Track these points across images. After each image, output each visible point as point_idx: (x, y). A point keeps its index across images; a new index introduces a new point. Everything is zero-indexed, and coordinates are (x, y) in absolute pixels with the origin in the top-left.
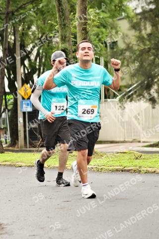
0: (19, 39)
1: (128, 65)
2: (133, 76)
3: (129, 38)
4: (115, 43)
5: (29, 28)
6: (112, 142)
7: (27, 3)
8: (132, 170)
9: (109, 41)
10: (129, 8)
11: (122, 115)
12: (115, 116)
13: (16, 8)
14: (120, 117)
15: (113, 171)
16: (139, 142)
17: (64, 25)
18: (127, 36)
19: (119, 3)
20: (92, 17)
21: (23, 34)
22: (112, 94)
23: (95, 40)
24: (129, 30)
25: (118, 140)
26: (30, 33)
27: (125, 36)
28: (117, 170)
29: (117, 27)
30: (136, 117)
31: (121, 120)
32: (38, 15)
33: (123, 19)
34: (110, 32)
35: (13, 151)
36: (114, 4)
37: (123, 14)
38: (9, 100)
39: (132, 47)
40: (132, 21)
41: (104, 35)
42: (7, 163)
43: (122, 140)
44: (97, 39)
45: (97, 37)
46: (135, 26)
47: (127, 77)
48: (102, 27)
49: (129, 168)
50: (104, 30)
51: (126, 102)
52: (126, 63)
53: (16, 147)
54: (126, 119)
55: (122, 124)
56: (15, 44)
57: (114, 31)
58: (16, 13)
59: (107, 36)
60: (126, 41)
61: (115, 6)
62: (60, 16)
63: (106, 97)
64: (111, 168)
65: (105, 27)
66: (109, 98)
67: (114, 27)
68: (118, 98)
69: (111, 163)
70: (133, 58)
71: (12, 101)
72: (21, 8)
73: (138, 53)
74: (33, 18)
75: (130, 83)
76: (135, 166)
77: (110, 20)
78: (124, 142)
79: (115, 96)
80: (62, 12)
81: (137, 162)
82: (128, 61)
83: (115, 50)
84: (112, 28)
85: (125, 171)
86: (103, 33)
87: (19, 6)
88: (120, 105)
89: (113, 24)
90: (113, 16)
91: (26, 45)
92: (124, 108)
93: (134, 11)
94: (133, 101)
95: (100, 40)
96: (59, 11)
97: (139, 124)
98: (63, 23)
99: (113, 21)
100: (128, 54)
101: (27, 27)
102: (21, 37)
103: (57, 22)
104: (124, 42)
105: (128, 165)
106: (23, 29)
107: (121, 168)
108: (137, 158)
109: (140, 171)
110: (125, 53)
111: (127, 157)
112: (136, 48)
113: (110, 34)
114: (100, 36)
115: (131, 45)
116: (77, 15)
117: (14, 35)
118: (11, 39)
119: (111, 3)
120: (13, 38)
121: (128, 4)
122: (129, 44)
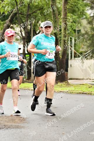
0: (33, 28)
1: (86, 42)
2: (88, 47)
3: (87, 28)
4: (80, 30)
5: (38, 22)
6: (77, 79)
7: (37, 10)
8: (87, 93)
9: (77, 29)
10: (87, 14)
11: (82, 66)
12: (79, 67)
13: (32, 13)
14: (81, 67)
15: (78, 93)
16: (90, 79)
17: (56, 21)
18: (86, 27)
19: (82, 11)
20: (69, 18)
21: (35, 25)
22: (78, 56)
23: (70, 29)
24: (87, 24)
25: (80, 78)
26: (38, 25)
27: (85, 27)
28: (80, 93)
29: (81, 23)
30: (89, 67)
31: (82, 68)
32: (43, 16)
33: (84, 19)
34: (77, 25)
35: (28, 82)
36: (80, 12)
37: (84, 16)
38: (27, 57)
39: (88, 33)
40: (88, 20)
41: (74, 27)
42: (26, 88)
43: (82, 78)
44: (71, 28)
45: (71, 27)
46: (90, 23)
47: (85, 47)
48: (74, 23)
49: (86, 92)
50: (74, 24)
51: (84, 59)
52: (85, 40)
53: (30, 80)
54: (84, 68)
55: (82, 70)
56: (31, 30)
57: (79, 25)
58: (31, 15)
59: (76, 27)
60: (85, 30)
61: (81, 13)
62: (53, 17)
63: (74, 57)
64: (77, 92)
65: (75, 22)
66: (76, 57)
67: (79, 23)
68: (80, 57)
69: (77, 89)
70: (88, 38)
71: (28, 58)
72: (34, 12)
73: (91, 36)
74: (40, 17)
75: (87, 50)
76: (89, 91)
77: (78, 19)
78: (83, 79)
79: (79, 56)
80: (55, 15)
81: (90, 89)
82: (86, 39)
83: (80, 34)
84: (78, 23)
85: (84, 93)
86: (74, 25)
87: (33, 11)
88: (81, 61)
89: (79, 21)
90: (79, 17)
91: (36, 30)
92: (84, 62)
93: (90, 15)
94: (88, 60)
95: (72, 29)
96: (53, 14)
97: (91, 70)
98: (55, 20)
99: (79, 20)
100: (86, 36)
101: (37, 21)
102: (34, 27)
103: (52, 20)
104: (84, 30)
105: (86, 90)
106: (35, 23)
107: (82, 92)
108: (90, 87)
109: (91, 94)
110: (84, 36)
111: (85, 86)
112: (90, 33)
113: (77, 26)
114: (73, 27)
115: (87, 32)
116: (62, 17)
117: (30, 25)
118: (29, 27)
119: (78, 11)
120: (30, 27)
121: (87, 12)
122: (87, 31)
